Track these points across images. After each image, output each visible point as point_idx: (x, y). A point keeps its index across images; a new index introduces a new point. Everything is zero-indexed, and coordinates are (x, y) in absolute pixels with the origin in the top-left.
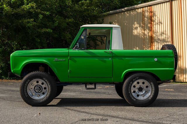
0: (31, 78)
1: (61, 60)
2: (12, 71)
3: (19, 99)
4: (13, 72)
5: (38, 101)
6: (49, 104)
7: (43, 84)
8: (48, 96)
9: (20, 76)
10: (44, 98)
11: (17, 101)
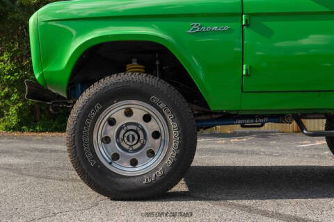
0: (107, 99)
1: (215, 28)
2: (37, 76)
3: (60, 172)
4: (40, 82)
5: (135, 180)
6: (174, 189)
7: (147, 118)
8: (169, 162)
9: (65, 96)
10: (157, 169)
11: (54, 179)
